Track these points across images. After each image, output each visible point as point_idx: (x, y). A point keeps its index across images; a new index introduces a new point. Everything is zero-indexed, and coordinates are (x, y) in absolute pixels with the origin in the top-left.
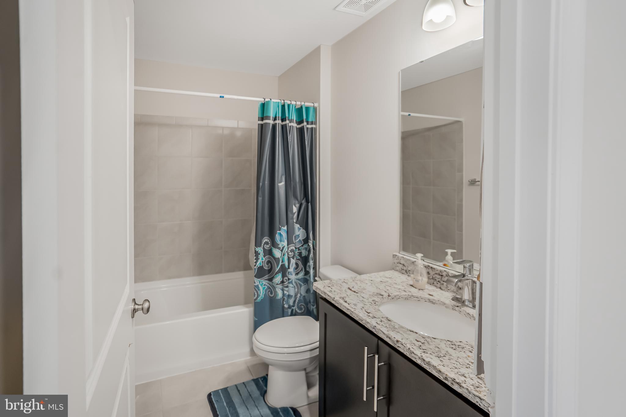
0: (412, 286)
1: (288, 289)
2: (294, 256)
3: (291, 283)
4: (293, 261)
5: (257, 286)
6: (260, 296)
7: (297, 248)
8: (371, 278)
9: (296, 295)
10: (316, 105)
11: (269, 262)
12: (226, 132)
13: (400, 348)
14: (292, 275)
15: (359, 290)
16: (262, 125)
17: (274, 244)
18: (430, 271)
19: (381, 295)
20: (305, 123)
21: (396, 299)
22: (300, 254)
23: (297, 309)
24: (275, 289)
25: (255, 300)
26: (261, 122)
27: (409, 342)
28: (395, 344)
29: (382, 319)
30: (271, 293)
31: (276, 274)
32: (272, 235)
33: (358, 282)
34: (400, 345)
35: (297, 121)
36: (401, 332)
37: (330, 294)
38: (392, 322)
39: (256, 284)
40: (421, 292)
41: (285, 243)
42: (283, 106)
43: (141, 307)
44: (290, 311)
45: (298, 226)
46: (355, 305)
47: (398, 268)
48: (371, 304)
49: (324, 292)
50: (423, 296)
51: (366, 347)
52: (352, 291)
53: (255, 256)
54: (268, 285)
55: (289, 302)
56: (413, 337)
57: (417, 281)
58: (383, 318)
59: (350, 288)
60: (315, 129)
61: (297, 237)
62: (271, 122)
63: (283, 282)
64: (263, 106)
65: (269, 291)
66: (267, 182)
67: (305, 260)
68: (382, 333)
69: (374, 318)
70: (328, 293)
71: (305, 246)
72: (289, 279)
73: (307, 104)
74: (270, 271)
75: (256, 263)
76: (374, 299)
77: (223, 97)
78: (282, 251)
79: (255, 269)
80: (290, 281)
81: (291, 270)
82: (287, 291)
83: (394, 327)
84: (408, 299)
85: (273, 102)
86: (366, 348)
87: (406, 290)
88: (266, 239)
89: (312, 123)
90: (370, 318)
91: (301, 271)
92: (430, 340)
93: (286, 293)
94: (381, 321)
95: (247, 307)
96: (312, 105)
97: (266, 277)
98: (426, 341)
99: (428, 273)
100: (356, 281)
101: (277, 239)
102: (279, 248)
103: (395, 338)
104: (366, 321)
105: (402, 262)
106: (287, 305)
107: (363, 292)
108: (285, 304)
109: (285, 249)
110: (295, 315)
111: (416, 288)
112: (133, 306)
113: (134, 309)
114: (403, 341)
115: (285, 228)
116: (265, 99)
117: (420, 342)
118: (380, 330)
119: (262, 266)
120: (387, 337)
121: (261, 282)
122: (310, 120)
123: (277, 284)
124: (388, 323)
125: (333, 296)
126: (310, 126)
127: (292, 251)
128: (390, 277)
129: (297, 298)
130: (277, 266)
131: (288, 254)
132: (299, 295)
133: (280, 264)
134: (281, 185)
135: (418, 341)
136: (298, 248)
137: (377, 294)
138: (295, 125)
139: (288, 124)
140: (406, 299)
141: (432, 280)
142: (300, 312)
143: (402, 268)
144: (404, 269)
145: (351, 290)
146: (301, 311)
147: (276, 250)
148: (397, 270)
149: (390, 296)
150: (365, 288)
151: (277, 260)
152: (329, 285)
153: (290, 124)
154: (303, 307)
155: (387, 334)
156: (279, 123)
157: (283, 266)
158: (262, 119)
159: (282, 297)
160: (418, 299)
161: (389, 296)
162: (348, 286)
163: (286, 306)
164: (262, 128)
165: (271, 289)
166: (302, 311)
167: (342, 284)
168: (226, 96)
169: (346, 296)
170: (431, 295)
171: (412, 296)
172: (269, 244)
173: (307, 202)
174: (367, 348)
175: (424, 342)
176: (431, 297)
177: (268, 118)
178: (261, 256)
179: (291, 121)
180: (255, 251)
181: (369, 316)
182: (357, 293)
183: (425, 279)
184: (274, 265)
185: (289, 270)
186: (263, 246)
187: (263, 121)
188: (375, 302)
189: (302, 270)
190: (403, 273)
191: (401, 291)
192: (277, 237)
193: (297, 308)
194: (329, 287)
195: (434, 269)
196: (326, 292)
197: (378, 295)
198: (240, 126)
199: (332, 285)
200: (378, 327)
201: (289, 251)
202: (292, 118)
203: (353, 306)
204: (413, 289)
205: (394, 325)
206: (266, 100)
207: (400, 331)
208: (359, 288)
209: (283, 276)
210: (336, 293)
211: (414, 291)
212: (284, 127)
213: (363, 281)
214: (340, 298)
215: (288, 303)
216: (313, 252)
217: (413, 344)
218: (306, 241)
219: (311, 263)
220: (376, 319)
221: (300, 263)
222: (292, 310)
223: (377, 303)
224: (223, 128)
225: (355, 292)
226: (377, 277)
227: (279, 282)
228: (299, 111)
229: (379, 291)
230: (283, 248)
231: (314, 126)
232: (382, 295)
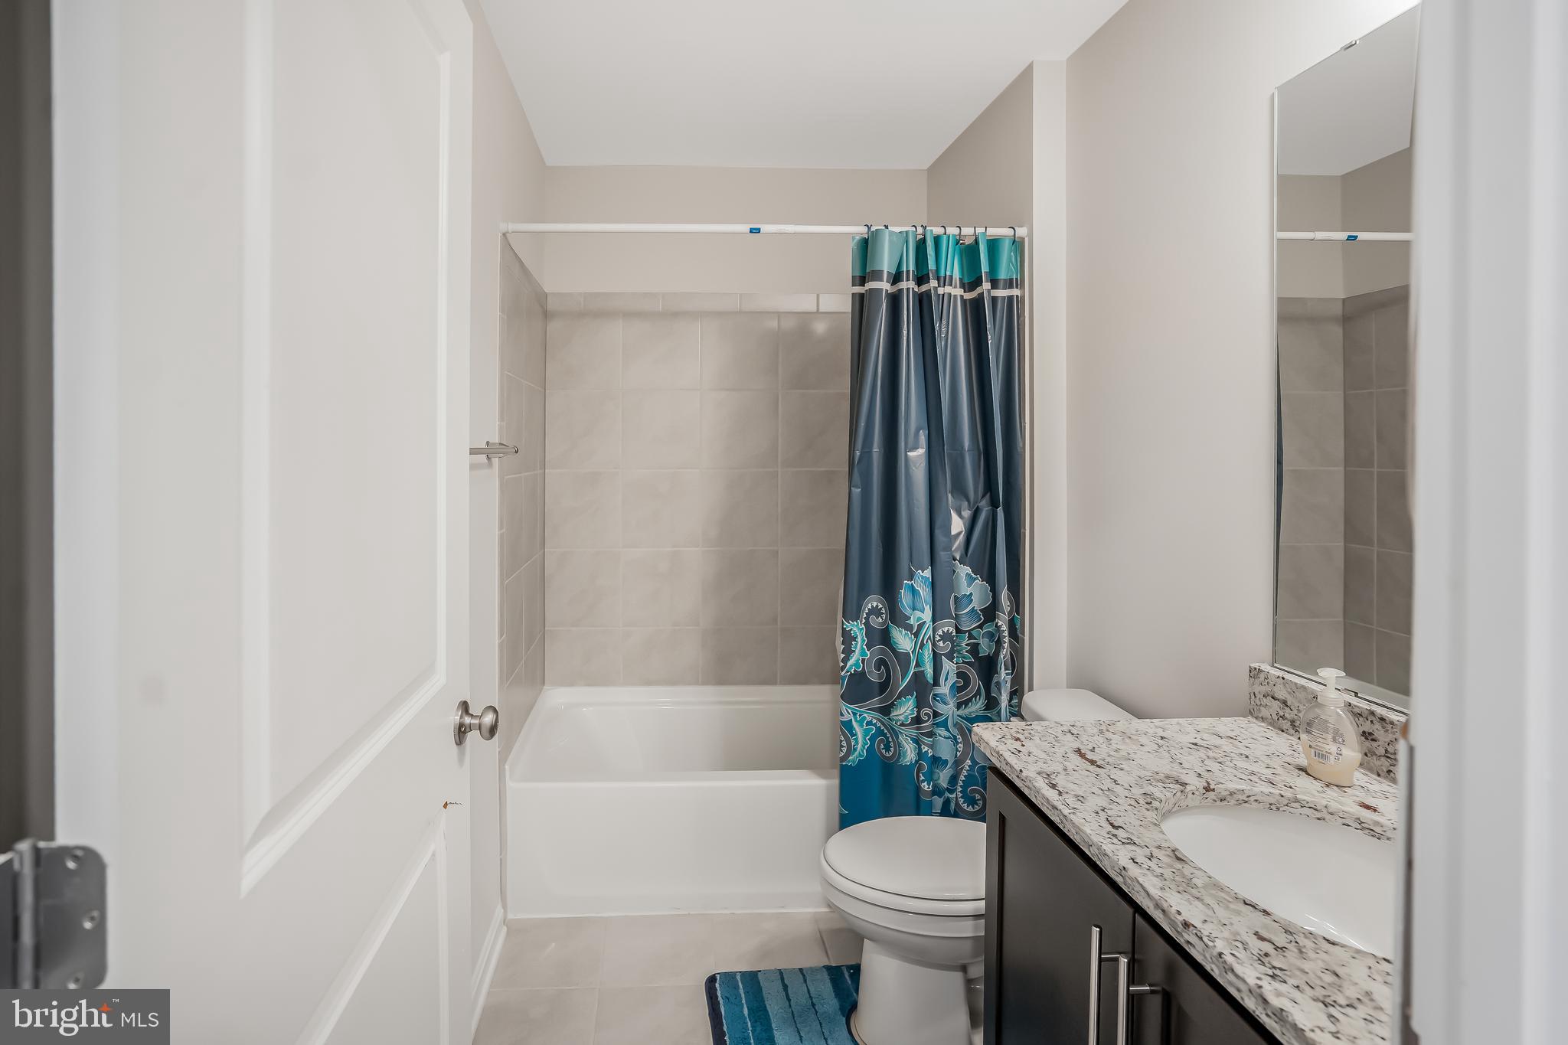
0: (1301, 769)
1: (933, 741)
2: (952, 651)
3: (944, 725)
4: (949, 667)
5: (848, 725)
6: (855, 750)
7: (965, 632)
8: (1164, 730)
9: (958, 763)
10: (1021, 232)
11: (881, 663)
12: (789, 324)
13: (1192, 949)
14: (945, 703)
15: (1109, 759)
16: (862, 296)
17: (895, 616)
18: (1377, 729)
19: (1177, 782)
20: (986, 285)
21: (1233, 802)
22: (974, 649)
23: (961, 801)
24: (898, 738)
25: (843, 759)
26: (858, 290)
27: (1226, 934)
28: (1178, 932)
29: (1156, 852)
30: (887, 749)
31: (899, 697)
32: (889, 589)
33: (1116, 738)
34: (1193, 939)
35: (966, 281)
36: (1208, 900)
37: (1012, 760)
38: (1186, 866)
39: (844, 719)
40: (1332, 793)
41: (927, 615)
42: (921, 245)
43: (476, 721)
44: (938, 802)
45: (969, 570)
46: (1080, 799)
47: (1264, 712)
48: (1133, 802)
49: (998, 753)
50: (1334, 806)
51: (1097, 926)
52: (1087, 759)
53: (843, 644)
54: (879, 724)
55: (935, 777)
56: (1246, 923)
57: (1322, 756)
58: (1159, 847)
59: (1083, 752)
60: (1021, 300)
61: (965, 601)
62: (885, 286)
63: (917, 720)
64: (866, 247)
65: (881, 741)
66: (876, 449)
67: (987, 667)
68: (1142, 893)
69: (1128, 844)
70: (1007, 755)
71: (989, 628)
72: (936, 714)
73: (993, 232)
74: (884, 686)
75: (845, 660)
76: (1150, 789)
77: (758, 231)
78: (916, 635)
79: (843, 678)
80: (940, 719)
81: (944, 689)
82: (931, 747)
83: (1189, 883)
84: (1278, 809)
85: (891, 233)
86: (1095, 930)
87: (1276, 779)
88: (873, 602)
89: (1010, 284)
90: (1115, 841)
91: (975, 696)
92: (1313, 945)
93: (927, 752)
94: (1152, 856)
95: (825, 777)
96: (1010, 232)
97: (875, 702)
98: (1293, 944)
99: (1367, 735)
100: (1110, 735)
101: (902, 603)
102: (909, 628)
103: (1179, 913)
104: (1099, 848)
105: (1281, 693)
106: (929, 784)
107: (1121, 766)
108: (923, 781)
109: (927, 631)
110: (956, 815)
111: (1316, 779)
112: (459, 718)
113: (461, 725)
114: (1206, 930)
115: (927, 573)
116: (869, 228)
117: (1270, 941)
118: (1138, 882)
119: (863, 673)
120: (1157, 906)
121: (860, 715)
122: (1002, 275)
123: (902, 725)
124: (1171, 866)
125: (1018, 766)
126: (1000, 293)
127: (946, 637)
128: (1231, 734)
129: (962, 769)
130: (904, 676)
131: (934, 644)
132: (968, 762)
133: (912, 670)
134: (916, 457)
135: (1262, 939)
136: (969, 631)
137: (1167, 777)
138: (958, 291)
139: (935, 289)
140: (1274, 807)
141: (1382, 759)
142: (970, 809)
143: (1281, 714)
144: (1287, 715)
145: (1082, 755)
146: (973, 807)
147: (901, 632)
148: (1263, 719)
149: (1213, 790)
150: (1132, 756)
151: (904, 659)
152: (1018, 736)
153: (941, 291)
154: (978, 797)
155: (1157, 897)
156: (908, 289)
157: (919, 676)
158: (862, 280)
159: (917, 762)
160: (1319, 815)
161: (1207, 789)
162: (1076, 745)
163: (925, 786)
164: (862, 304)
165: (886, 736)
166: (977, 808)
167: (1061, 737)
168: (766, 228)
169: (1060, 769)
170: (1368, 807)
171: (1297, 801)
172: (883, 613)
173: (994, 504)
174: (1098, 929)
175: (1287, 945)
176: (1366, 815)
177: (877, 275)
178: (859, 645)
179: (943, 281)
180: (843, 629)
181: (1115, 836)
182: (1098, 766)
183: (1352, 753)
184: (894, 672)
185: (939, 690)
186: (867, 619)
187: (864, 286)
188: (1149, 800)
189: (978, 692)
190: (1284, 728)
191: (1258, 781)
192: (905, 598)
193: (962, 797)
194: (1018, 739)
195: (1392, 723)
196: (1001, 753)
197: (1168, 781)
198: (822, 309)
199: (1027, 735)
200: (1134, 871)
201: (938, 638)
202: (948, 273)
203: (1071, 801)
204: (1303, 783)
205: (1192, 876)
206: (873, 229)
207: (1204, 897)
208: (1112, 753)
209: (919, 706)
210: (1032, 759)
211: (1308, 790)
212: (923, 301)
213: (1132, 737)
214: (1039, 773)
215: (930, 777)
216: (1011, 645)
217: (1239, 945)
218: (990, 613)
219: (1004, 675)
220: (1133, 847)
221: (973, 674)
222: (947, 802)
223: (1156, 804)
224: (779, 315)
225: (1093, 762)
226: (1182, 730)
227: (907, 717)
228: (970, 253)
229: (1175, 771)
230: (920, 626)
231: (1015, 292)
232: (1183, 784)
